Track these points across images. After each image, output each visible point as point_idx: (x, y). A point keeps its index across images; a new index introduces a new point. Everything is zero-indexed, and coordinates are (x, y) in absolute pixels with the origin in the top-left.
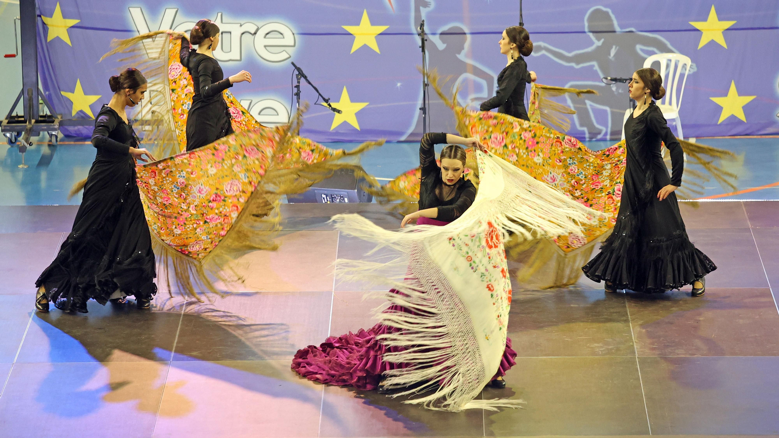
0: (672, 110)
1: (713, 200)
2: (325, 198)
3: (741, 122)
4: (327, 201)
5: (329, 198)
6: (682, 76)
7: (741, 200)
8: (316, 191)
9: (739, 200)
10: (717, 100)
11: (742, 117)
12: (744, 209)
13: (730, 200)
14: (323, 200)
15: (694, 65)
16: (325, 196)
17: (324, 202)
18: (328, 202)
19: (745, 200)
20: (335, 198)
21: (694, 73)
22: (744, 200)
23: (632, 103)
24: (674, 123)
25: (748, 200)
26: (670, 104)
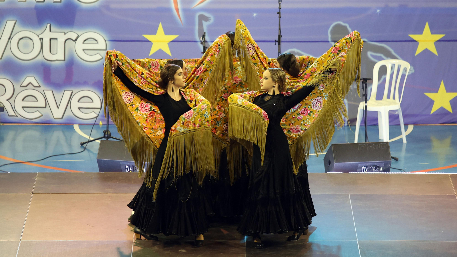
0: (395, 103)
1: (426, 173)
2: (128, 168)
3: (449, 113)
4: (130, 170)
5: (131, 169)
6: (403, 76)
7: (449, 173)
8: (121, 163)
9: (447, 173)
10: (431, 95)
11: (449, 109)
12: (451, 180)
13: (440, 173)
14: (127, 170)
15: (412, 68)
16: (128, 167)
17: (127, 171)
18: (131, 172)
19: (452, 173)
20: (136, 168)
21: (412, 74)
22: (450, 173)
23: (364, 97)
24: (397, 113)
25: (454, 173)
26: (394, 98)
